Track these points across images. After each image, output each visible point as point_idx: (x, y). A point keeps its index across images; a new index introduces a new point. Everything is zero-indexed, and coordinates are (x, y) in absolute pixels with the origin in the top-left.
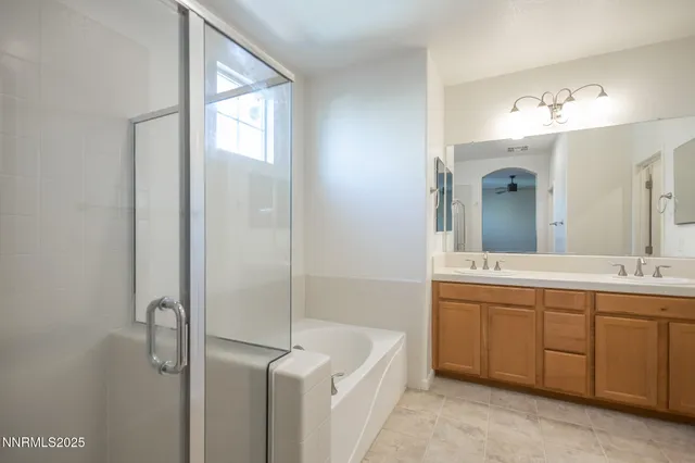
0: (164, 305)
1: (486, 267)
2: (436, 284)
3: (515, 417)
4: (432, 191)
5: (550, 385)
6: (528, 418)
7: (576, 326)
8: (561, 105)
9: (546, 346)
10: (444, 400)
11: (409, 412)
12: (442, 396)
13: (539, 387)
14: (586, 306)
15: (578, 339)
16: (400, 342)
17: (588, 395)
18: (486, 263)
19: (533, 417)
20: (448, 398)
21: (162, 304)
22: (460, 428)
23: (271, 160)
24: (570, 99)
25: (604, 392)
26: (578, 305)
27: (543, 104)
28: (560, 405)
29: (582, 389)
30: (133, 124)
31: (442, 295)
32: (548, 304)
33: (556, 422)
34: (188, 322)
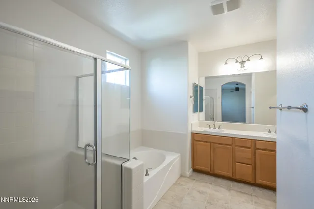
0: (90, 146)
1: (215, 128)
2: (193, 134)
3: (222, 189)
4: (191, 97)
5: (238, 177)
6: (227, 189)
7: (248, 153)
8: (245, 62)
9: (236, 161)
10: (195, 181)
11: (181, 185)
12: (194, 179)
13: (234, 177)
14: (252, 145)
15: (249, 159)
16: (178, 157)
17: (253, 182)
18: (215, 126)
19: (229, 189)
20: (197, 180)
21: (89, 145)
22: (199, 192)
23: (128, 84)
24: (248, 60)
25: (259, 181)
26: (248, 145)
27: (237, 62)
28: (242, 185)
29: (250, 179)
30: (78, 78)
31: (196, 139)
32: (237, 144)
33: (237, 191)
34: (96, 150)
